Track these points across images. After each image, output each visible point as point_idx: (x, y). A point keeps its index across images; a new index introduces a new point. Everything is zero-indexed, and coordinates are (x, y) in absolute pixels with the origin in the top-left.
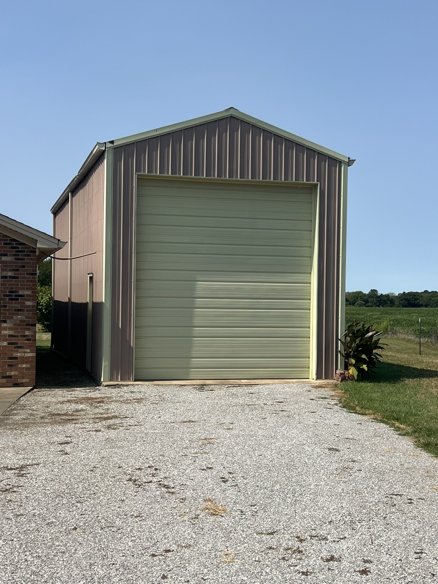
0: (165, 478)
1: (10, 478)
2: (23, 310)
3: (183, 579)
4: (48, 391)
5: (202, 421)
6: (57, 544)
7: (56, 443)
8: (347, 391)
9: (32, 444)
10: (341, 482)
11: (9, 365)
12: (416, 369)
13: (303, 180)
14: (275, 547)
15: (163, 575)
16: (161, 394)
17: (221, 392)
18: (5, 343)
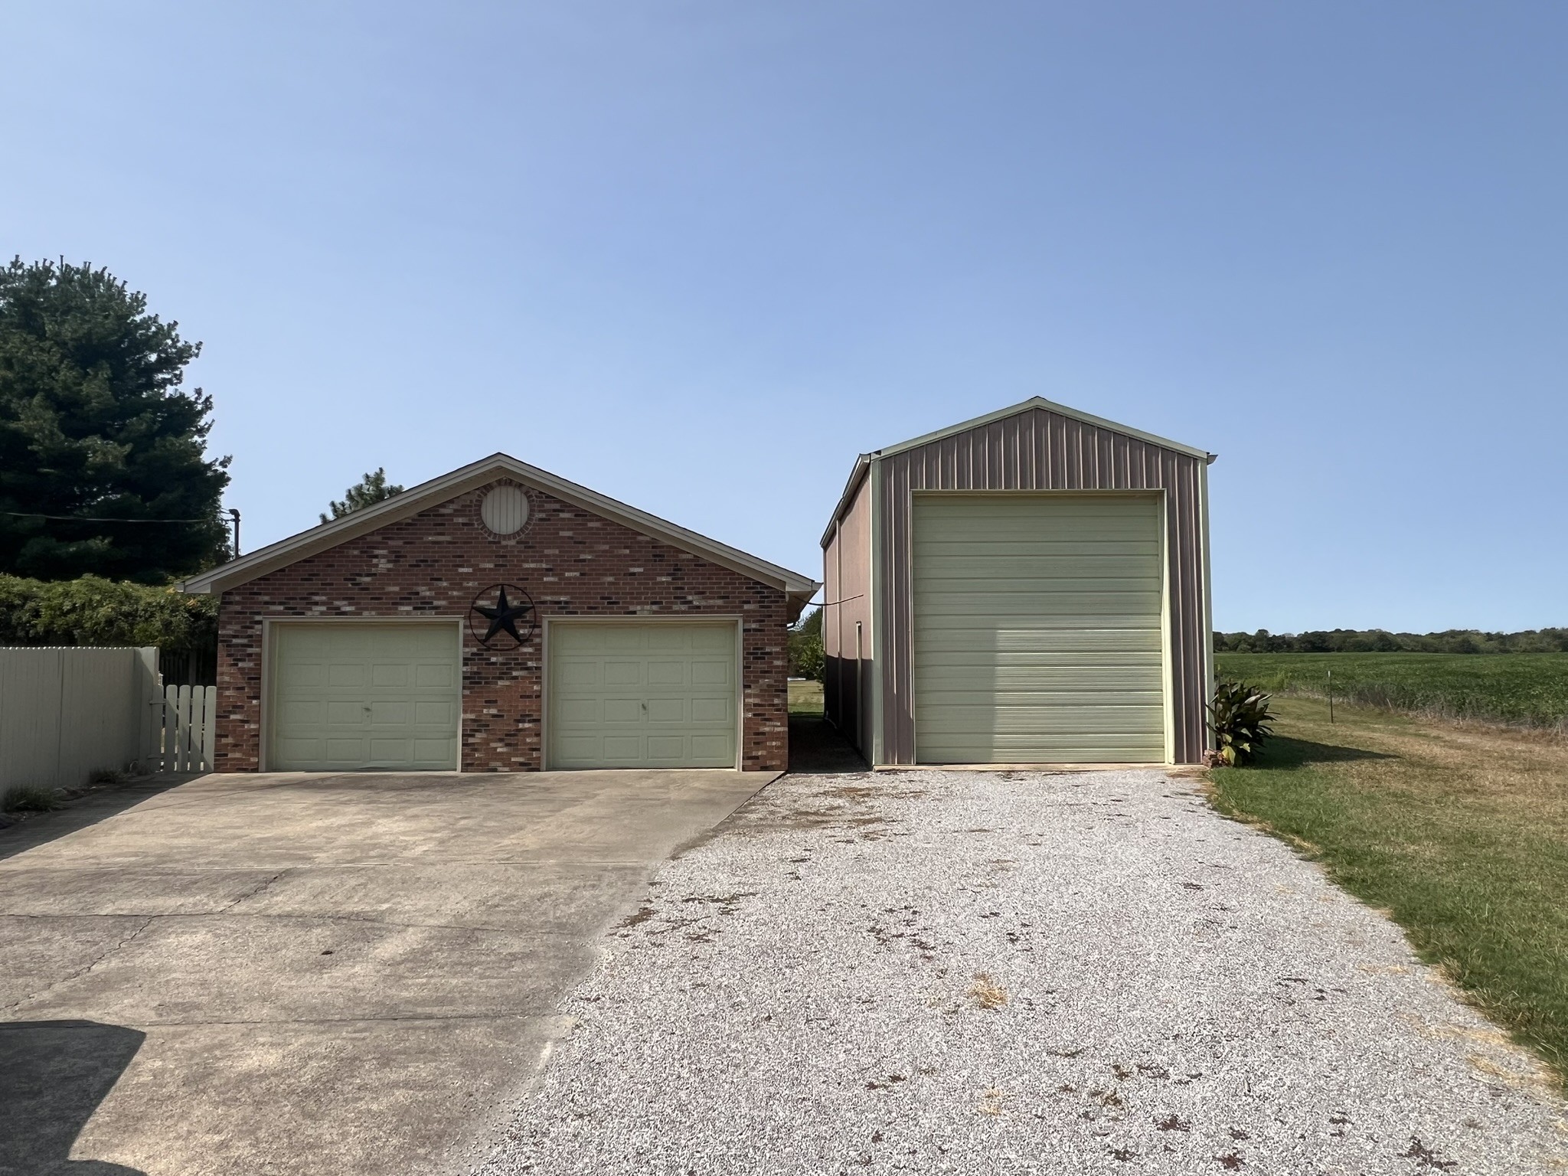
0: (925, 929)
1: (710, 917)
2: (770, 672)
3: (907, 1145)
5: (998, 831)
6: (734, 1046)
7: (789, 859)
8: (1218, 783)
9: (757, 859)
10: (1202, 950)
11: (755, 743)
12: (1326, 747)
13: (1142, 486)
14: (1074, 1086)
15: (877, 1132)
16: (948, 785)
17: (1034, 782)
18: (750, 715)
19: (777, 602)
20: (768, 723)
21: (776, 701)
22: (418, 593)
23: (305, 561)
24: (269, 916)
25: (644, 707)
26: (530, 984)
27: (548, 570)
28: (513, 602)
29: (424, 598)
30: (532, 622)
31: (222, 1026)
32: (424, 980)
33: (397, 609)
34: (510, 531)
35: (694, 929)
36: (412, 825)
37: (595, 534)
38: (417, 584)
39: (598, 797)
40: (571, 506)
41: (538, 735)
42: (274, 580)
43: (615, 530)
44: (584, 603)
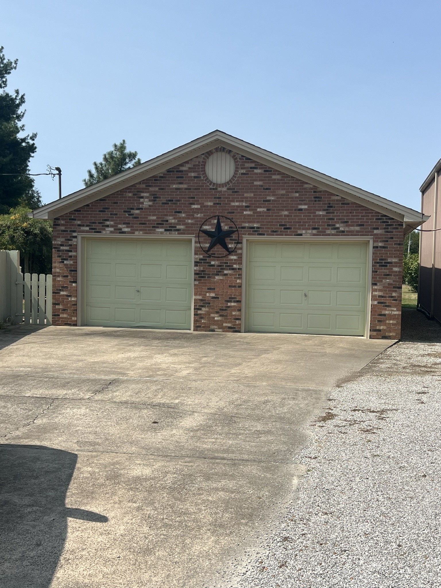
1: (371, 420)
2: (391, 275)
4: (412, 344)
6: (407, 488)
7: (415, 392)
9: (393, 390)
11: (378, 321)
18: (376, 303)
19: (397, 228)
20: (388, 308)
21: (394, 294)
22: (167, 221)
23: (101, 200)
24: (115, 402)
25: (306, 296)
26: (273, 447)
27: (246, 207)
28: (225, 227)
29: (171, 224)
30: (236, 240)
31: (114, 454)
32: (214, 440)
33: (155, 230)
34: (223, 181)
35: (363, 425)
36: (176, 359)
37: (277, 183)
38: (167, 215)
39: (280, 349)
40: (262, 165)
41: (240, 310)
42: (83, 211)
43: (289, 180)
44: (269, 228)
